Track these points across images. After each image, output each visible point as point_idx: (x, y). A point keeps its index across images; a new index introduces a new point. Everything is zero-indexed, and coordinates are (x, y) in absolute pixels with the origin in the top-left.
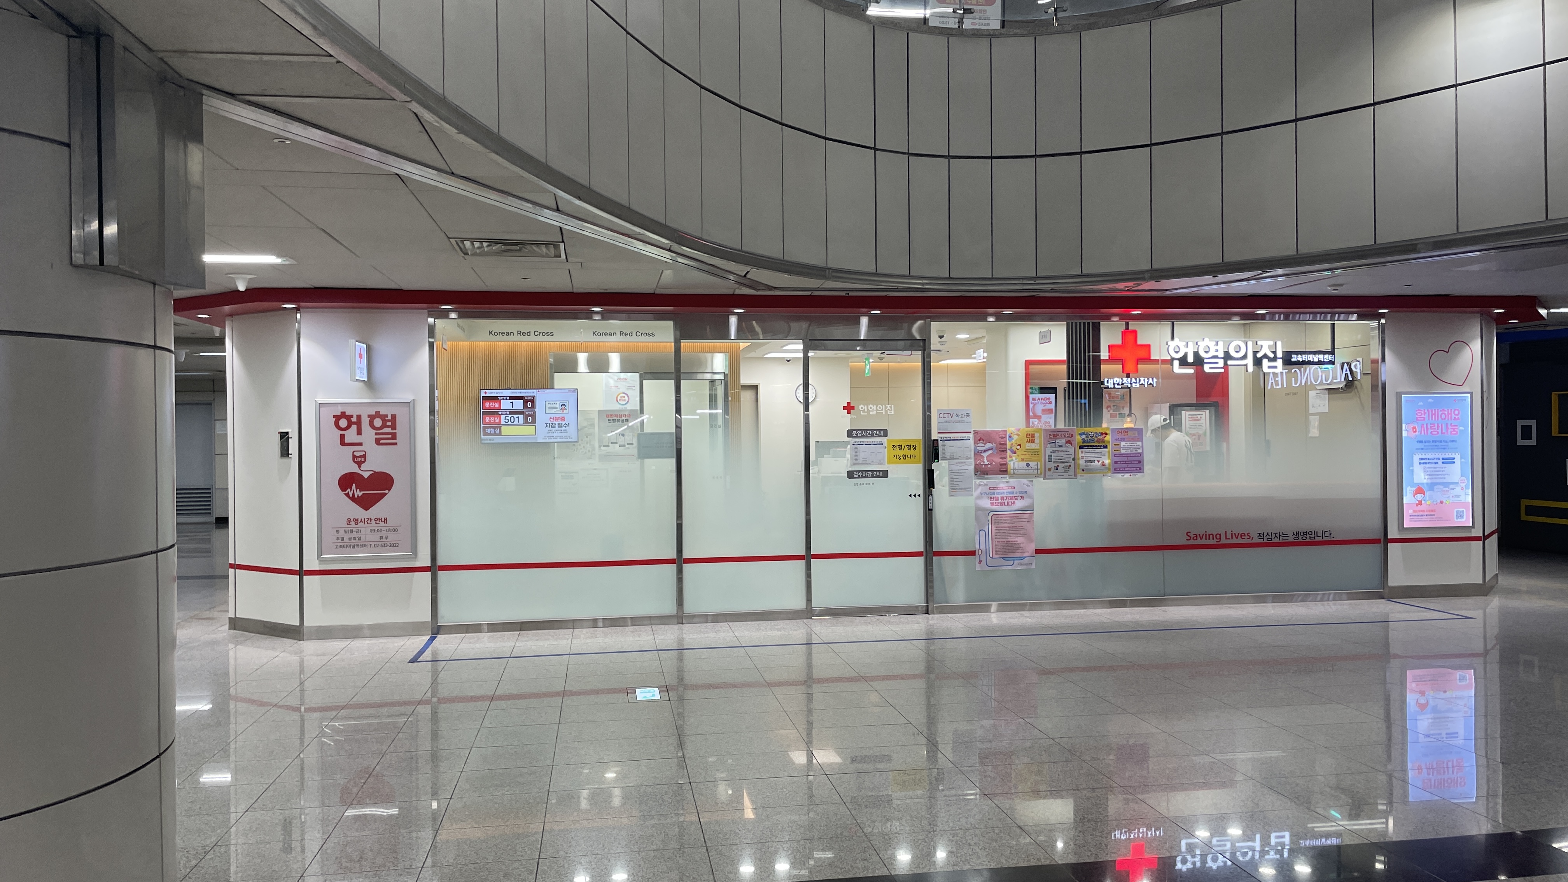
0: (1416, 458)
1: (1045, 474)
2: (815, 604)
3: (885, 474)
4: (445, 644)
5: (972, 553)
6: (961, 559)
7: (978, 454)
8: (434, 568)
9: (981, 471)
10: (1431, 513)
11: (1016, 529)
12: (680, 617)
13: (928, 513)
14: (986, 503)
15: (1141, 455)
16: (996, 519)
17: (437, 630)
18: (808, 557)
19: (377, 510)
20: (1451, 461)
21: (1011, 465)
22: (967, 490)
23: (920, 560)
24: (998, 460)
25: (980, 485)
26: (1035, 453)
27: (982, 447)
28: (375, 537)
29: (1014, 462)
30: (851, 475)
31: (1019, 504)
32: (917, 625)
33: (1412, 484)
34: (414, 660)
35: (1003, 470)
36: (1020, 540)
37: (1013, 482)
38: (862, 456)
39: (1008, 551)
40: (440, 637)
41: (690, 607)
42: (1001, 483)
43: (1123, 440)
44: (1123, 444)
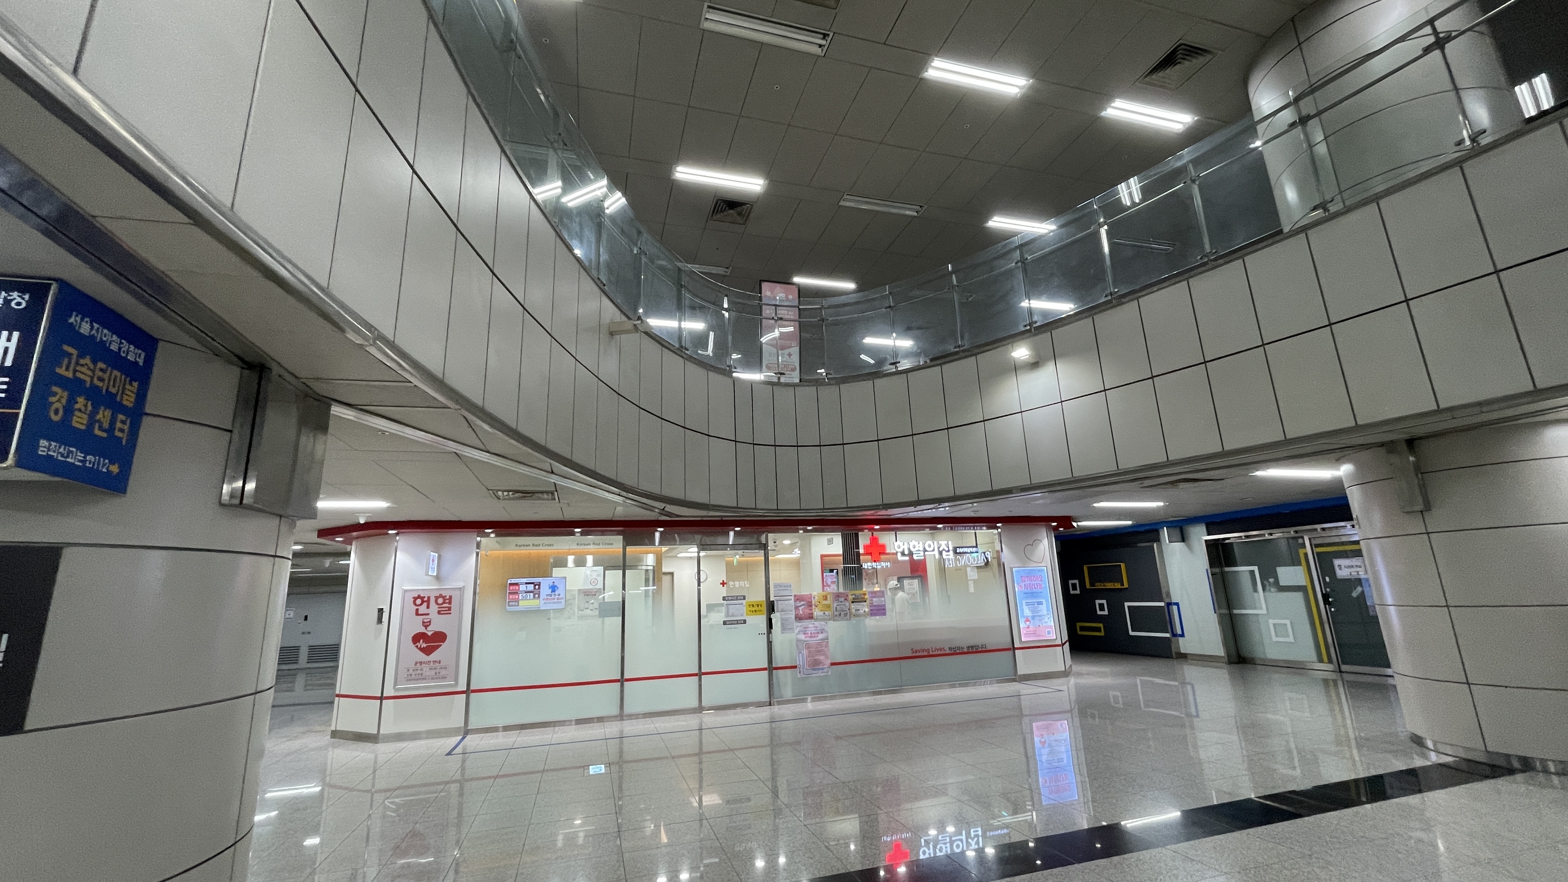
0: (1024, 602)
1: (834, 618)
2: (703, 704)
3: (745, 622)
4: (472, 741)
5: (795, 667)
6: (788, 671)
7: (797, 608)
8: (468, 692)
9: (799, 618)
11: (819, 652)
12: (621, 716)
13: (770, 643)
14: (802, 637)
15: (884, 605)
16: (808, 647)
17: (467, 732)
18: (700, 674)
19: (434, 656)
20: (1040, 603)
21: (815, 614)
22: (792, 629)
23: (766, 672)
24: (808, 611)
25: (798, 626)
26: (828, 606)
27: (799, 604)
28: (433, 673)
29: (817, 612)
30: (725, 623)
31: (821, 636)
32: (764, 713)
34: (449, 754)
35: (811, 617)
36: (822, 658)
37: (817, 623)
38: (731, 612)
39: (815, 664)
40: (469, 737)
41: (628, 710)
42: (810, 625)
43: (874, 597)
44: (874, 600)
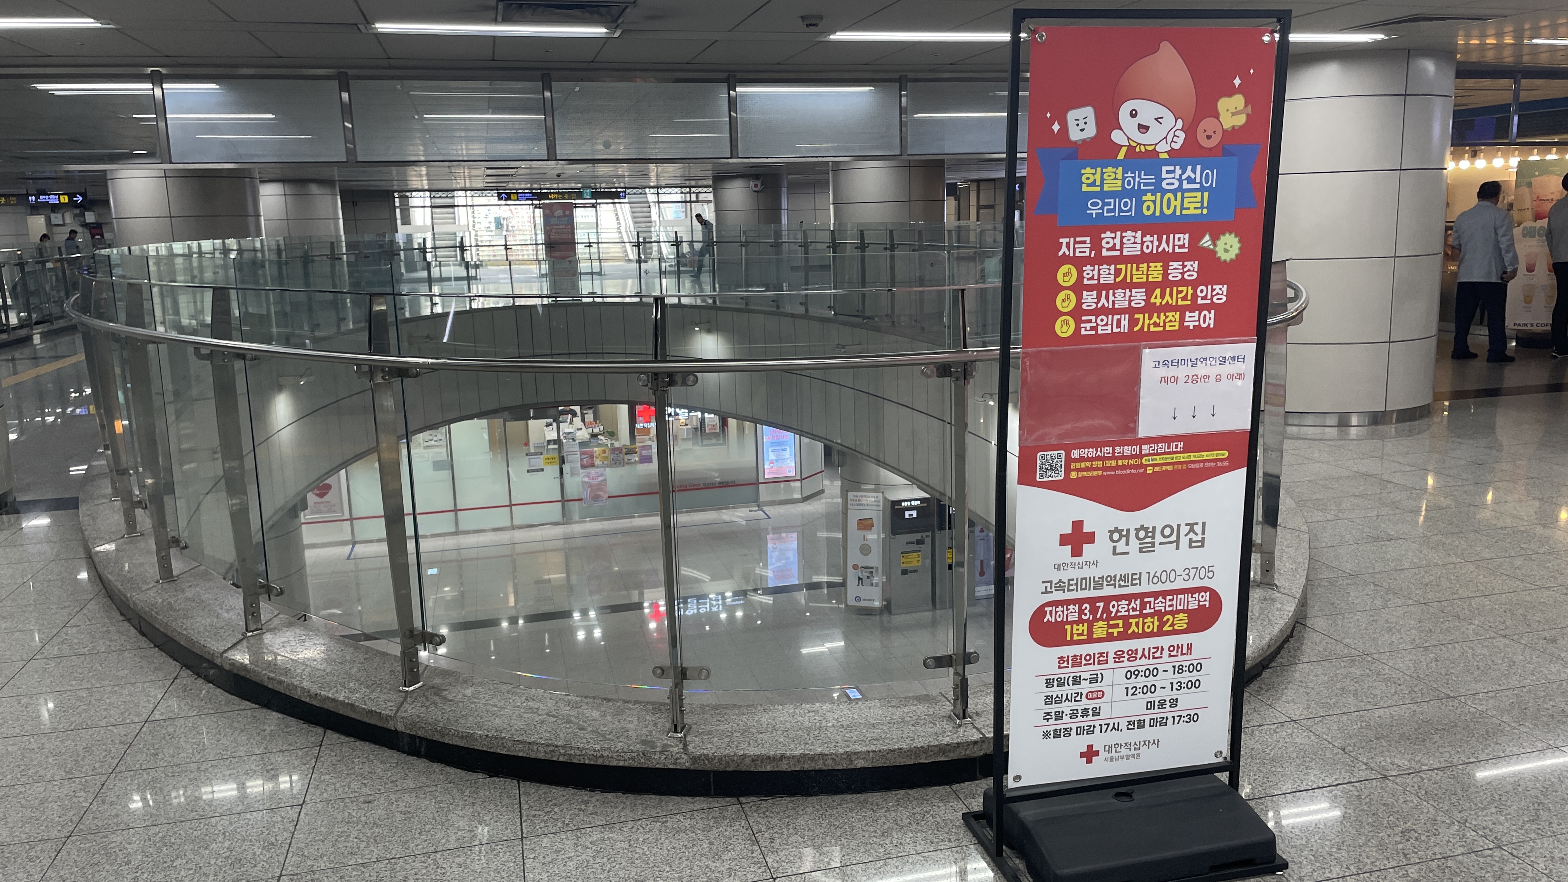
0: (770, 450)
1: (610, 466)
2: (515, 523)
3: (542, 470)
4: (360, 549)
5: (581, 500)
6: (577, 503)
7: (582, 460)
8: (351, 519)
9: (583, 467)
10: (777, 472)
11: (600, 489)
12: (456, 533)
13: (562, 485)
14: (586, 479)
15: (651, 456)
16: (590, 486)
17: (354, 543)
18: (511, 505)
19: (326, 498)
20: (785, 450)
21: (596, 463)
22: (578, 474)
23: (560, 504)
24: (590, 461)
25: (582, 472)
26: (606, 458)
27: (583, 457)
28: (326, 509)
29: (597, 462)
30: (528, 471)
31: (600, 479)
32: (559, 530)
33: (768, 460)
34: (348, 558)
35: (593, 465)
36: (601, 493)
37: (598, 470)
38: (532, 463)
39: (596, 498)
40: (357, 546)
41: (462, 527)
42: (593, 471)
43: (643, 450)
44: (643, 452)
